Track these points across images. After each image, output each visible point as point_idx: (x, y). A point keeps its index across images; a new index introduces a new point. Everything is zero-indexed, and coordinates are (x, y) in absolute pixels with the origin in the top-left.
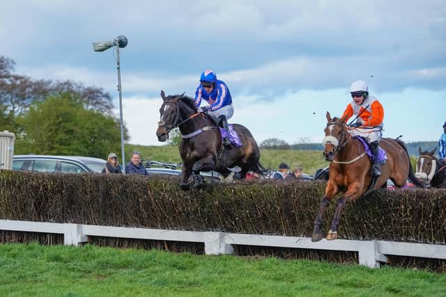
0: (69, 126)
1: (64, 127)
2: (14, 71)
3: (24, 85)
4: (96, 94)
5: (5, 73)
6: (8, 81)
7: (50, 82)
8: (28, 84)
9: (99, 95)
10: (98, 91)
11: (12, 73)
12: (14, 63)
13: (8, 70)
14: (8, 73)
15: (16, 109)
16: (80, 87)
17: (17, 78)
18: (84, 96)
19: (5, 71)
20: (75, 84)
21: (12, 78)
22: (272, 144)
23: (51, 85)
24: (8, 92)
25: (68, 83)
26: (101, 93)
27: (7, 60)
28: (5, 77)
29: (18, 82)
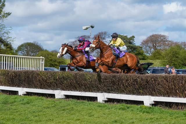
0: (177, 55)
1: (176, 56)
12: (168, 37)
17: (169, 41)
28: (166, 41)
29: (170, 43)
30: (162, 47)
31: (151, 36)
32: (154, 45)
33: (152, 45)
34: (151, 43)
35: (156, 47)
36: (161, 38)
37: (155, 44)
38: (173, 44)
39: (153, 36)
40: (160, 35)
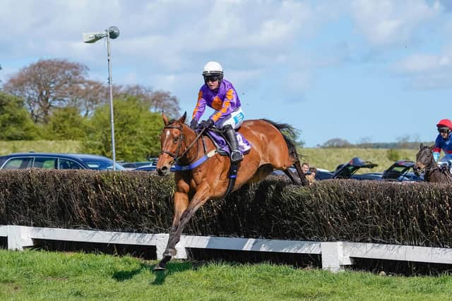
2: (88, 77)
3: (97, 90)
4: (163, 98)
5: (81, 79)
6: (83, 87)
7: (121, 87)
8: (100, 88)
9: (167, 98)
10: (166, 95)
11: (87, 79)
13: (83, 75)
14: (83, 78)
15: (89, 113)
16: (149, 91)
17: (91, 83)
18: (153, 100)
19: (80, 77)
20: (144, 88)
21: (86, 84)
22: (335, 144)
23: (122, 90)
24: (83, 97)
25: (137, 87)
26: (169, 97)
27: (82, 66)
28: (80, 83)
29: (92, 87)
30: (65, 99)
31: (33, 67)
32: (41, 93)
33: (35, 94)
34: (32, 89)
35: (47, 100)
36: (66, 72)
37: (44, 93)
38: (102, 91)
39: (40, 65)
40: (62, 63)
